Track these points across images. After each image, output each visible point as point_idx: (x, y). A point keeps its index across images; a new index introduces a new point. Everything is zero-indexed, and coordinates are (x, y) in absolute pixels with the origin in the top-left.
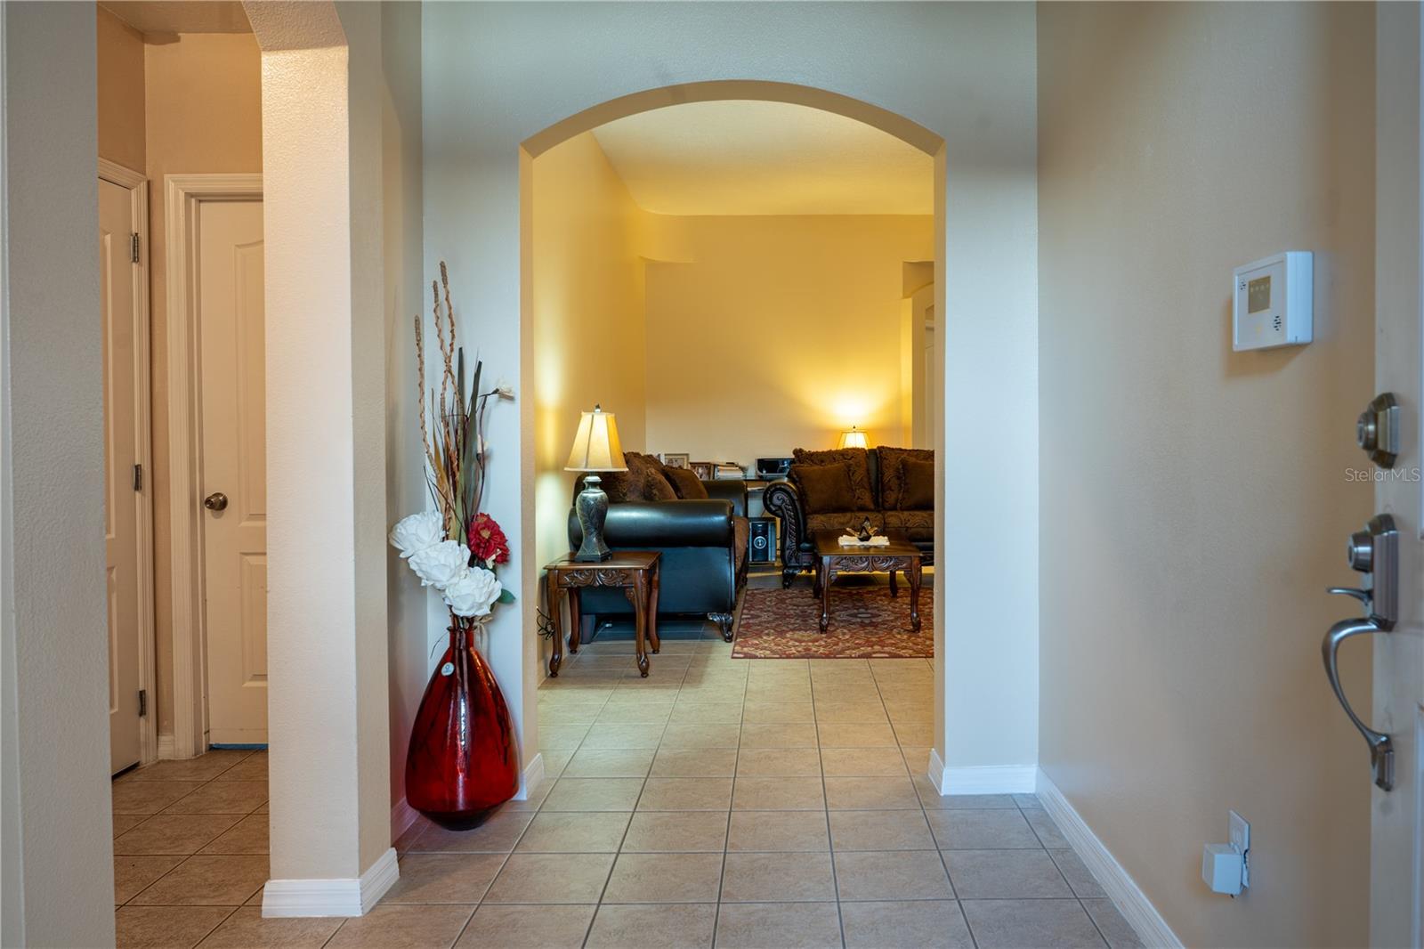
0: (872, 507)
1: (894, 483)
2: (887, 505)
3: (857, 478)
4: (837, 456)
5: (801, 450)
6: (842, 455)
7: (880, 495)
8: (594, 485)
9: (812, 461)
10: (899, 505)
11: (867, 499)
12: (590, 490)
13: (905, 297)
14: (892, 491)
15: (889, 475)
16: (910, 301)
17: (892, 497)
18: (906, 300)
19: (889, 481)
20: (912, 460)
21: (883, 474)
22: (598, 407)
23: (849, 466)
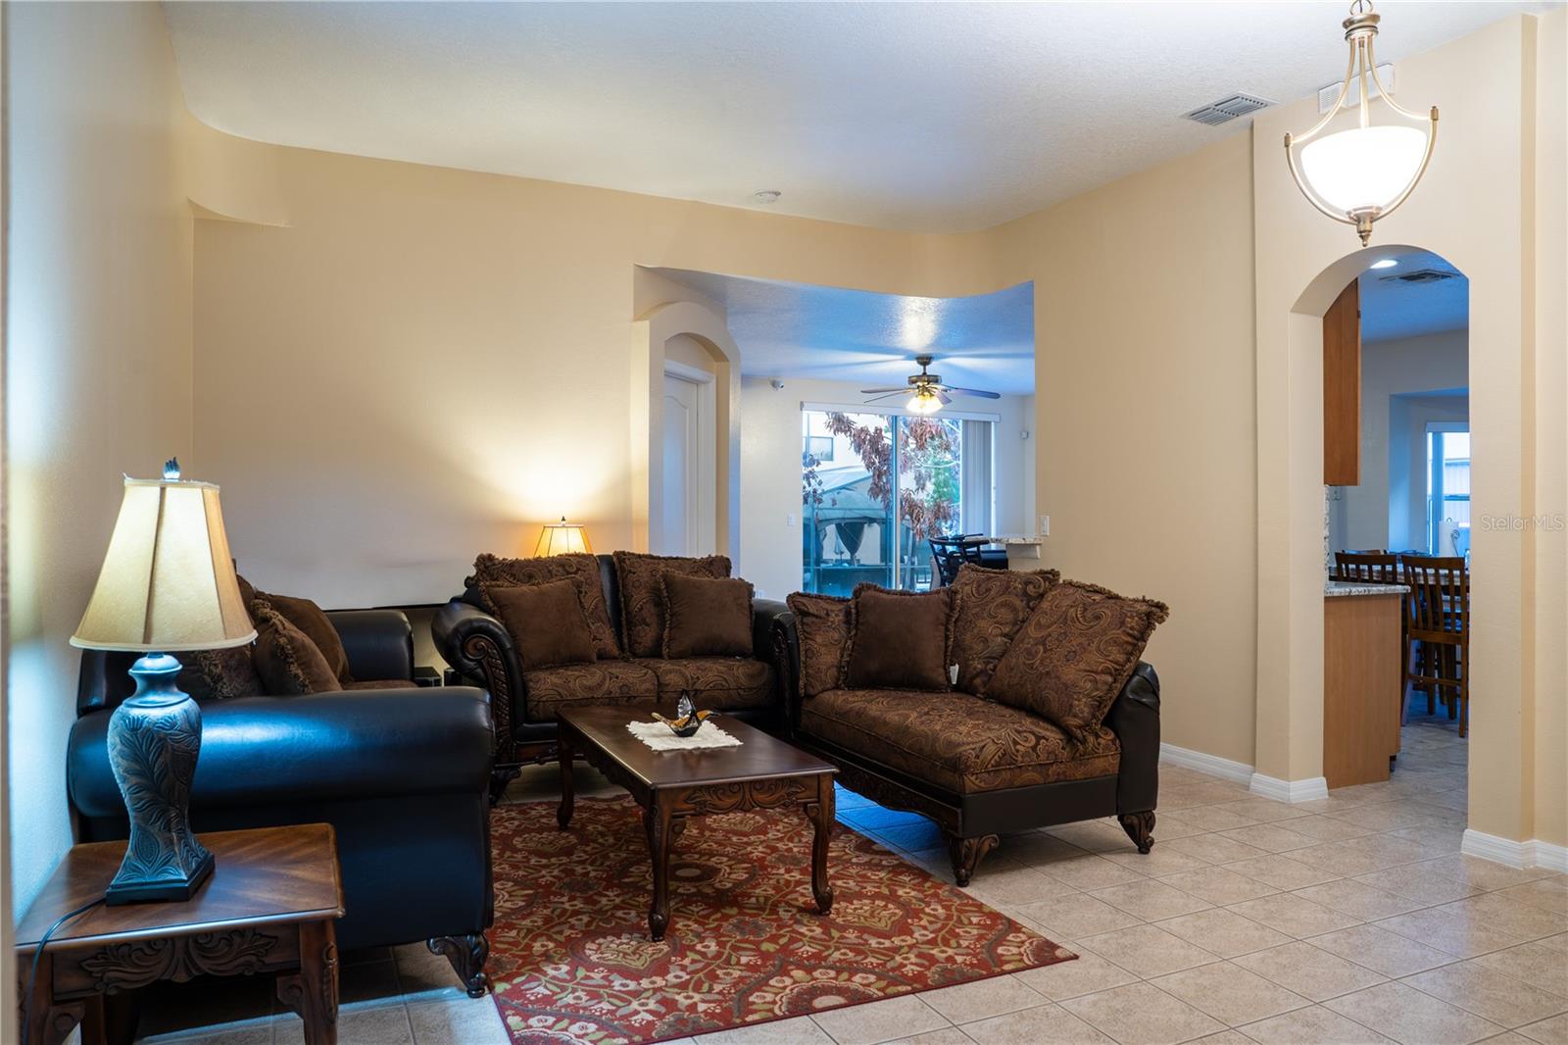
0: (616, 652)
1: (649, 612)
2: (640, 649)
3: (590, 602)
4: (554, 568)
5: (490, 557)
6: (563, 566)
7: (625, 633)
8: (157, 682)
9: (513, 575)
10: (665, 651)
11: (607, 639)
12: (151, 698)
13: (637, 318)
14: (648, 625)
15: (640, 599)
16: (645, 325)
17: (647, 635)
18: (639, 323)
19: (641, 609)
20: (679, 575)
21: (628, 598)
22: (173, 465)
23: (578, 585)
